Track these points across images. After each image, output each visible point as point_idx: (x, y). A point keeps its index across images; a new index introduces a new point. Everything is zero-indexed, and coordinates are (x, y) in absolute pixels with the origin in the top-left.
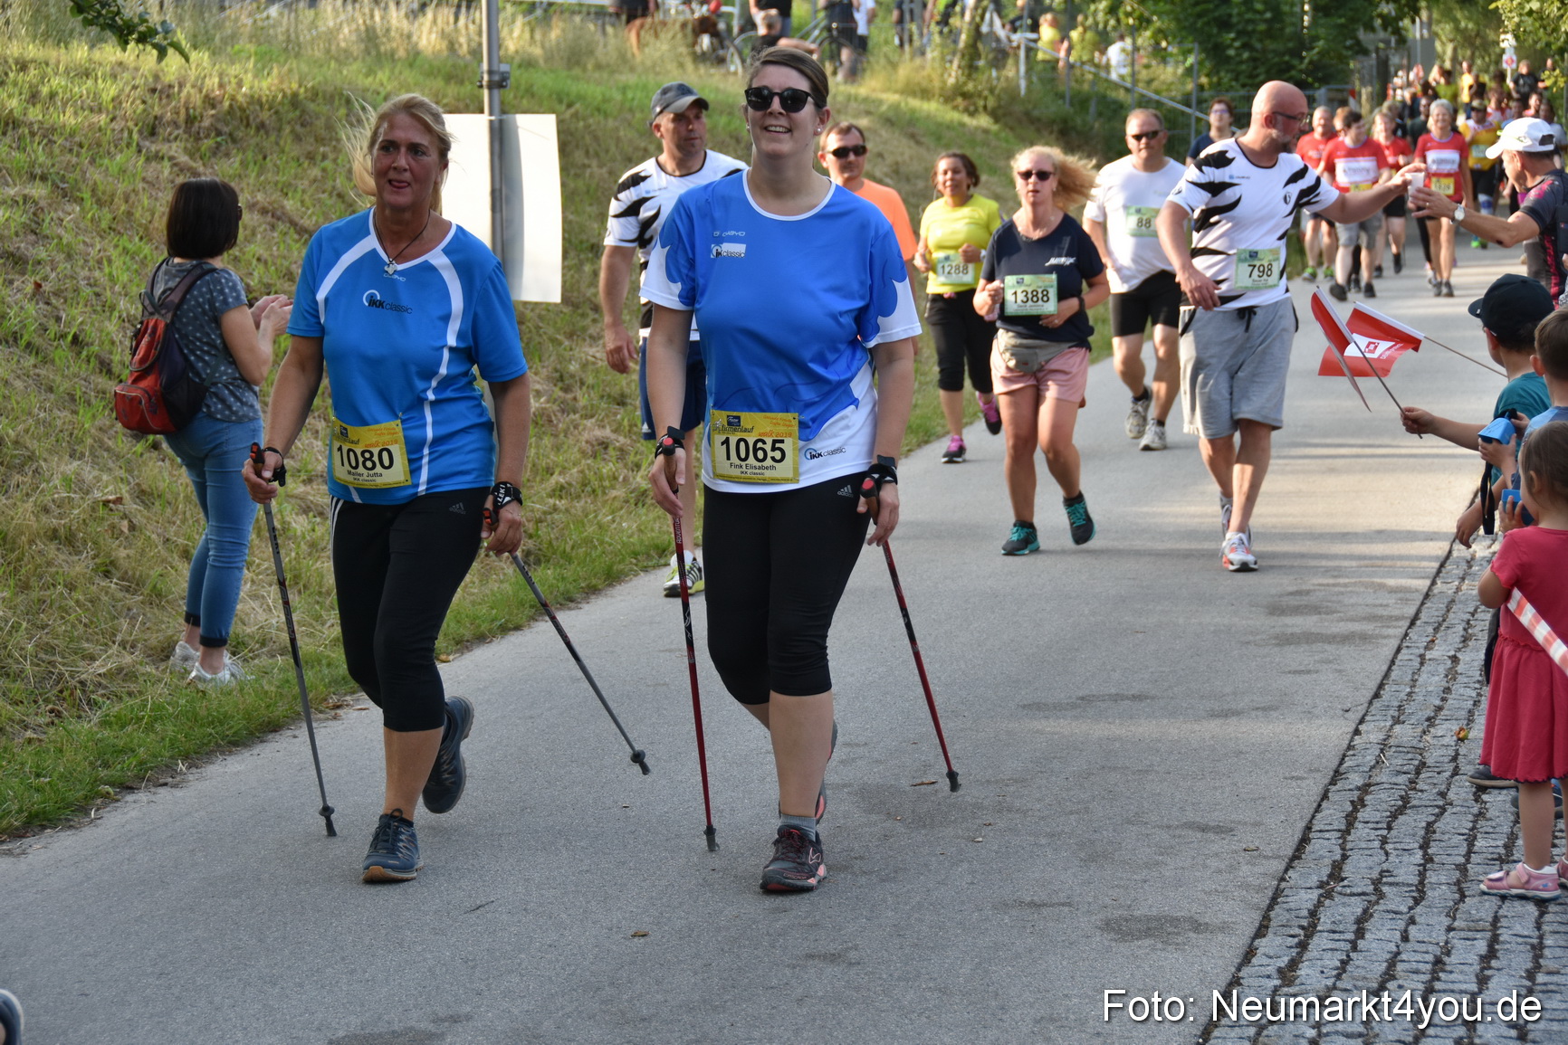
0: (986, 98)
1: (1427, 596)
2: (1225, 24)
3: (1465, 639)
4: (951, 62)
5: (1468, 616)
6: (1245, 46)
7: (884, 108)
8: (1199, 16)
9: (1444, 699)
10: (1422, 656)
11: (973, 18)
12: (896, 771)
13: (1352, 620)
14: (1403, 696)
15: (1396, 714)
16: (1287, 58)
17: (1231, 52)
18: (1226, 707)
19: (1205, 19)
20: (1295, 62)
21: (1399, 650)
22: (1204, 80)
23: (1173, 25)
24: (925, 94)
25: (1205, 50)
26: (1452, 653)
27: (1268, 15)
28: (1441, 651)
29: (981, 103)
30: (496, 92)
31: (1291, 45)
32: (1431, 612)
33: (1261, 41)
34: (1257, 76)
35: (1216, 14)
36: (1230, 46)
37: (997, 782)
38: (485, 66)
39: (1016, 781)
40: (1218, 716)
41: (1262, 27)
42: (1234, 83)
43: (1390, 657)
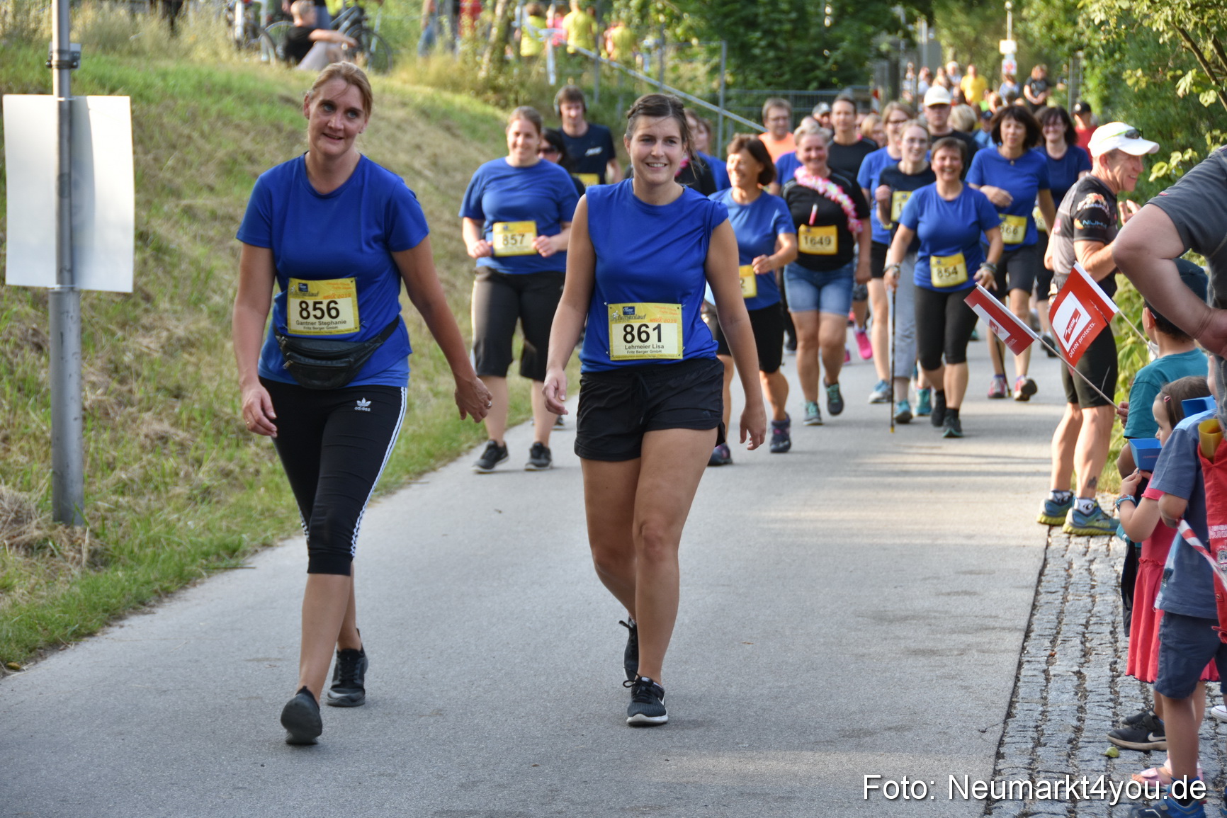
0: (517, 93)
1: (1034, 607)
2: (752, 24)
3: (1085, 654)
4: (482, 55)
5: (1081, 629)
6: (772, 46)
7: (419, 99)
8: (726, 16)
9: (1079, 719)
10: (1045, 672)
11: (505, 12)
12: (523, 797)
13: (964, 631)
14: (1036, 714)
15: (1035, 735)
16: (811, 58)
17: (757, 51)
18: (856, 726)
19: (732, 19)
20: (820, 62)
21: (1020, 665)
22: (729, 79)
23: (703, 24)
24: (456, 87)
25: (731, 49)
26: (1076, 669)
27: (793, 15)
28: (1062, 666)
29: (512, 97)
30: (66, 72)
31: (815, 45)
32: (1043, 622)
33: (786, 40)
34: (782, 75)
35: (744, 13)
36: (755, 46)
37: (632, 809)
38: (55, 45)
39: (652, 808)
40: (850, 736)
41: (787, 27)
42: (759, 82)
43: (1014, 673)
